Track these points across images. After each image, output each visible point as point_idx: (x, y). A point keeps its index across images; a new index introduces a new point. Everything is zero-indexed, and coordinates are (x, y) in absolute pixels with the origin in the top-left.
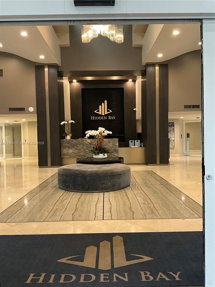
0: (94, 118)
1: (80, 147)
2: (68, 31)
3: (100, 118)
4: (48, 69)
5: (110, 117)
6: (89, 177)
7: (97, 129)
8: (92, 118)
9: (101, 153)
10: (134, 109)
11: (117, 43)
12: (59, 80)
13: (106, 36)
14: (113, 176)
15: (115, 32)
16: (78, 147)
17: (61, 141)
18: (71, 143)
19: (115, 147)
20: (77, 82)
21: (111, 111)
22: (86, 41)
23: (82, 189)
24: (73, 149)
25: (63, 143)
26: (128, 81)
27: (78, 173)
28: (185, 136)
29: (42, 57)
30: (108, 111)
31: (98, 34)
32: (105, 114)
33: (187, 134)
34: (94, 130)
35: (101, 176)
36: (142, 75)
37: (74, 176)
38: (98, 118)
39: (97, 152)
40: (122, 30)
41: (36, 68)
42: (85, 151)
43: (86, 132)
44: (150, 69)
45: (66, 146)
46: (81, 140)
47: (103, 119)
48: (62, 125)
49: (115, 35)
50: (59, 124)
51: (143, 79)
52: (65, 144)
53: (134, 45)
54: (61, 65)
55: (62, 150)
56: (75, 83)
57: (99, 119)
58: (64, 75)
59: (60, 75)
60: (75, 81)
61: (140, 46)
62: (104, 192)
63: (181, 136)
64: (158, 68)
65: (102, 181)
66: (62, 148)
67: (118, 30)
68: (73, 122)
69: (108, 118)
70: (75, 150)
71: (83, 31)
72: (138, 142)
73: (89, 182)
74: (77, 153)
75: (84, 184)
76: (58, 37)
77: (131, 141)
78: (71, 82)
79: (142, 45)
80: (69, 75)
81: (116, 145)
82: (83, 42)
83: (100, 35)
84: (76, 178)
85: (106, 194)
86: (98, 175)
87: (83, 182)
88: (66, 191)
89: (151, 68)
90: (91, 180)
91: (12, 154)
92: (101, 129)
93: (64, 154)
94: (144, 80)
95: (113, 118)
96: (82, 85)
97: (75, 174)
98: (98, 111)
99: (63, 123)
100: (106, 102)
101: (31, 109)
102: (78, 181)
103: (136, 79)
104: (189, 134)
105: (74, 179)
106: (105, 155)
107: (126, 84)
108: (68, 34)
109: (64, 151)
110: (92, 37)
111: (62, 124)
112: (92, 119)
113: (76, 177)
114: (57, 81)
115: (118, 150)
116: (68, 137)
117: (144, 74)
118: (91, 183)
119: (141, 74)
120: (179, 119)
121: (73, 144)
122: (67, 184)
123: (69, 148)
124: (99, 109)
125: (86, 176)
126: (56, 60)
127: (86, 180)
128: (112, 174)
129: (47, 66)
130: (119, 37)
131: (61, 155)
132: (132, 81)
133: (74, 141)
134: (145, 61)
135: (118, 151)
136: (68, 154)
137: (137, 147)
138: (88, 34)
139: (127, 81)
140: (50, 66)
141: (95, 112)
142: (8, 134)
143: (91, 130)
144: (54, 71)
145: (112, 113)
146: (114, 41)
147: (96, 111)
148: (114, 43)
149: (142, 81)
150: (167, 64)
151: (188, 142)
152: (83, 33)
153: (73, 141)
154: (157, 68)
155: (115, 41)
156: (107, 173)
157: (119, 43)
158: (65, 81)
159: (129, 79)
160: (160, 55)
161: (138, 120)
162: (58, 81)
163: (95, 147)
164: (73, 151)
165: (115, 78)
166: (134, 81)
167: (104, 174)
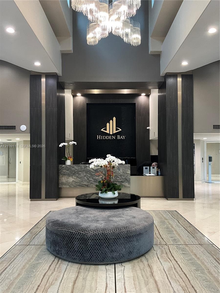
0: (101, 138)
1: (82, 175)
2: (71, 34)
3: (108, 137)
4: (45, 79)
5: (119, 136)
6: (92, 241)
7: (105, 158)
8: (98, 137)
9: (110, 190)
10: (148, 128)
11: (133, 45)
12: (59, 92)
13: (118, 35)
14: (130, 237)
15: (131, 31)
16: (80, 174)
17: (59, 167)
18: (72, 170)
19: (126, 175)
20: (82, 96)
21: (120, 130)
22: (92, 43)
23: (81, 259)
24: (74, 177)
25: (62, 169)
26: (141, 95)
27: (75, 233)
28: (206, 159)
29: (37, 64)
30: (117, 130)
31: (109, 32)
32: (114, 133)
33: (209, 157)
34: (101, 159)
35: (111, 239)
36: (159, 88)
37: (68, 237)
38: (105, 137)
39: (104, 189)
40: (139, 29)
41: (31, 78)
42: (88, 179)
43: (90, 161)
44: (170, 81)
45: (65, 173)
46: (84, 166)
47: (111, 138)
48: (60, 147)
49: (131, 35)
50: (57, 145)
51: (161, 93)
52: (64, 171)
53: (151, 51)
54: (61, 74)
55: (60, 178)
56: (80, 98)
57: (107, 139)
58: (65, 87)
59: (61, 87)
60: (79, 95)
61: (159, 54)
62: (115, 264)
63: (203, 160)
64: (181, 79)
65: (112, 247)
66: (61, 176)
67: (134, 29)
68: (75, 144)
69: (116, 137)
70: (76, 179)
71: (89, 30)
72: (154, 168)
73: (92, 248)
74: (78, 183)
75: (83, 250)
76: (59, 41)
77: (146, 168)
78: (74, 96)
79: (161, 52)
80: (72, 86)
81: (128, 173)
82: (88, 43)
83: (111, 34)
84: (72, 241)
85: (119, 267)
86: (105, 237)
87: (82, 248)
88: (56, 257)
89: (171, 79)
90: (95, 246)
91: (6, 177)
92: (110, 157)
93: (63, 184)
94: (163, 94)
95: (123, 138)
96: (87, 99)
97: (70, 234)
98: (106, 130)
99: (63, 145)
100: (114, 119)
101: (23, 128)
102: (75, 246)
103: (151, 94)
104: (211, 158)
105: (69, 242)
106: (115, 194)
107: (138, 99)
108: (71, 37)
109: (63, 179)
110: (100, 37)
111: (61, 145)
112: (98, 139)
113: (71, 239)
114: (56, 94)
115: (130, 179)
116: (69, 162)
117: (162, 86)
118: (95, 249)
119: (157, 87)
120: (199, 140)
121: (74, 171)
122: (57, 249)
123: (69, 175)
124: (106, 127)
125: (87, 238)
126: (56, 69)
127: (87, 244)
128: (128, 235)
129: (45, 75)
130: (136, 38)
131: (58, 184)
132: (145, 95)
133: (75, 167)
134: (164, 71)
135: (130, 181)
136: (67, 183)
137: (153, 175)
138: (95, 32)
139: (139, 95)
140: (48, 76)
141: (101, 130)
142: (2, 154)
143: (96, 159)
144: (52, 82)
145: (122, 131)
146: (128, 43)
147: (103, 130)
148: (128, 45)
149: (159, 96)
150: (192, 75)
151: (210, 167)
152: (89, 33)
153: (73, 167)
154: (179, 80)
155: (130, 43)
156: (120, 233)
157: (135, 45)
158: (68, 95)
159: (142, 93)
160: (185, 63)
161: (152, 140)
162: (58, 94)
163: (102, 182)
164: (74, 180)
165: (126, 91)
166: (148, 96)
167: (115, 235)
